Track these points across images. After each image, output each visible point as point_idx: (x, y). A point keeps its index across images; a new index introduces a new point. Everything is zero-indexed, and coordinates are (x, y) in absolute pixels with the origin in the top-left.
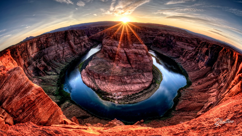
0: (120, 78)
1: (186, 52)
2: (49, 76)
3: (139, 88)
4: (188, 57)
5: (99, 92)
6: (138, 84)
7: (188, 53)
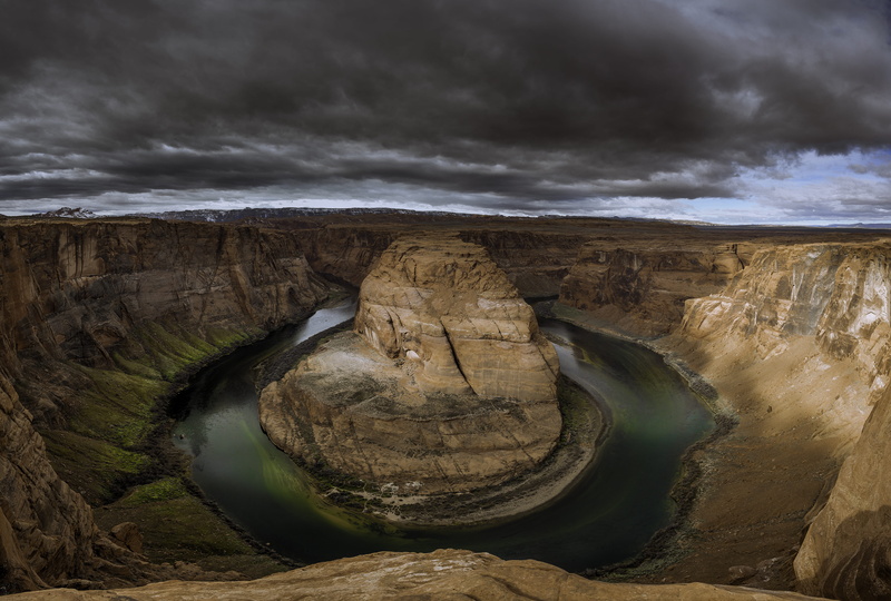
0: (419, 431)
1: (696, 307)
2: (125, 376)
3: (503, 466)
4: (705, 325)
5: (319, 471)
6: (496, 454)
7: (704, 308)
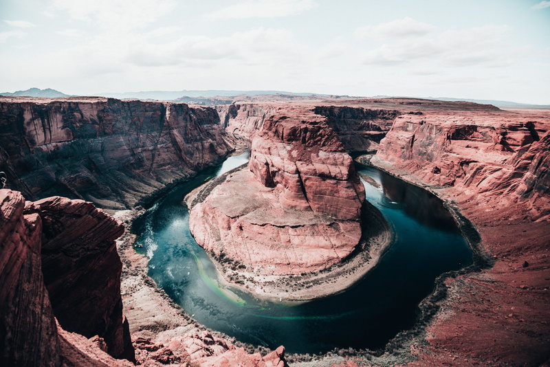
0: (278, 232)
1: (478, 169)
3: (321, 259)
4: (484, 184)
6: (319, 251)
7: (485, 171)
